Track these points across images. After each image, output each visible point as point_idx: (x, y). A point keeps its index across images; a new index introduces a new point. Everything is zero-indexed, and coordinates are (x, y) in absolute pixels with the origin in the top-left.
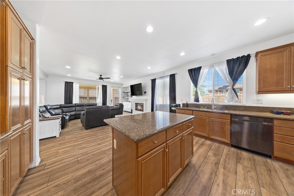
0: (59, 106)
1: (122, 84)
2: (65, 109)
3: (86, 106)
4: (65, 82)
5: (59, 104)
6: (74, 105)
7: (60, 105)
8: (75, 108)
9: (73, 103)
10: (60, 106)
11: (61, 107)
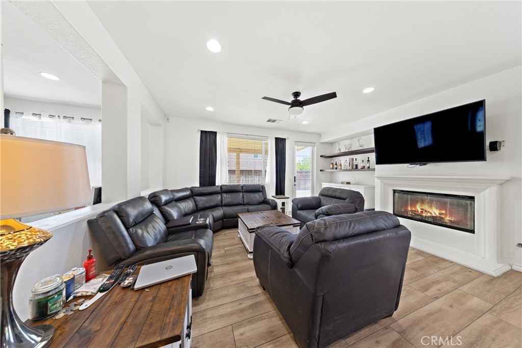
0: (188, 193)
1: (320, 135)
2: (201, 200)
3: (243, 192)
4: (202, 131)
5: (189, 187)
6: (219, 188)
7: (192, 189)
8: (222, 195)
9: (216, 185)
10: (192, 192)
11: (193, 194)
